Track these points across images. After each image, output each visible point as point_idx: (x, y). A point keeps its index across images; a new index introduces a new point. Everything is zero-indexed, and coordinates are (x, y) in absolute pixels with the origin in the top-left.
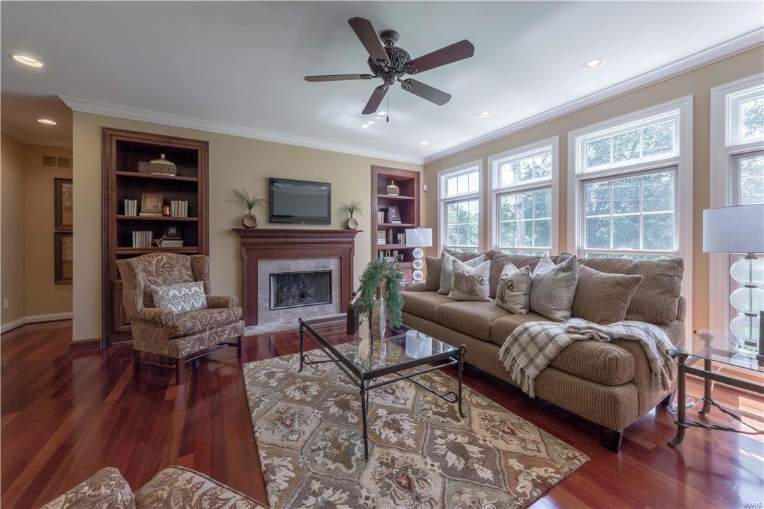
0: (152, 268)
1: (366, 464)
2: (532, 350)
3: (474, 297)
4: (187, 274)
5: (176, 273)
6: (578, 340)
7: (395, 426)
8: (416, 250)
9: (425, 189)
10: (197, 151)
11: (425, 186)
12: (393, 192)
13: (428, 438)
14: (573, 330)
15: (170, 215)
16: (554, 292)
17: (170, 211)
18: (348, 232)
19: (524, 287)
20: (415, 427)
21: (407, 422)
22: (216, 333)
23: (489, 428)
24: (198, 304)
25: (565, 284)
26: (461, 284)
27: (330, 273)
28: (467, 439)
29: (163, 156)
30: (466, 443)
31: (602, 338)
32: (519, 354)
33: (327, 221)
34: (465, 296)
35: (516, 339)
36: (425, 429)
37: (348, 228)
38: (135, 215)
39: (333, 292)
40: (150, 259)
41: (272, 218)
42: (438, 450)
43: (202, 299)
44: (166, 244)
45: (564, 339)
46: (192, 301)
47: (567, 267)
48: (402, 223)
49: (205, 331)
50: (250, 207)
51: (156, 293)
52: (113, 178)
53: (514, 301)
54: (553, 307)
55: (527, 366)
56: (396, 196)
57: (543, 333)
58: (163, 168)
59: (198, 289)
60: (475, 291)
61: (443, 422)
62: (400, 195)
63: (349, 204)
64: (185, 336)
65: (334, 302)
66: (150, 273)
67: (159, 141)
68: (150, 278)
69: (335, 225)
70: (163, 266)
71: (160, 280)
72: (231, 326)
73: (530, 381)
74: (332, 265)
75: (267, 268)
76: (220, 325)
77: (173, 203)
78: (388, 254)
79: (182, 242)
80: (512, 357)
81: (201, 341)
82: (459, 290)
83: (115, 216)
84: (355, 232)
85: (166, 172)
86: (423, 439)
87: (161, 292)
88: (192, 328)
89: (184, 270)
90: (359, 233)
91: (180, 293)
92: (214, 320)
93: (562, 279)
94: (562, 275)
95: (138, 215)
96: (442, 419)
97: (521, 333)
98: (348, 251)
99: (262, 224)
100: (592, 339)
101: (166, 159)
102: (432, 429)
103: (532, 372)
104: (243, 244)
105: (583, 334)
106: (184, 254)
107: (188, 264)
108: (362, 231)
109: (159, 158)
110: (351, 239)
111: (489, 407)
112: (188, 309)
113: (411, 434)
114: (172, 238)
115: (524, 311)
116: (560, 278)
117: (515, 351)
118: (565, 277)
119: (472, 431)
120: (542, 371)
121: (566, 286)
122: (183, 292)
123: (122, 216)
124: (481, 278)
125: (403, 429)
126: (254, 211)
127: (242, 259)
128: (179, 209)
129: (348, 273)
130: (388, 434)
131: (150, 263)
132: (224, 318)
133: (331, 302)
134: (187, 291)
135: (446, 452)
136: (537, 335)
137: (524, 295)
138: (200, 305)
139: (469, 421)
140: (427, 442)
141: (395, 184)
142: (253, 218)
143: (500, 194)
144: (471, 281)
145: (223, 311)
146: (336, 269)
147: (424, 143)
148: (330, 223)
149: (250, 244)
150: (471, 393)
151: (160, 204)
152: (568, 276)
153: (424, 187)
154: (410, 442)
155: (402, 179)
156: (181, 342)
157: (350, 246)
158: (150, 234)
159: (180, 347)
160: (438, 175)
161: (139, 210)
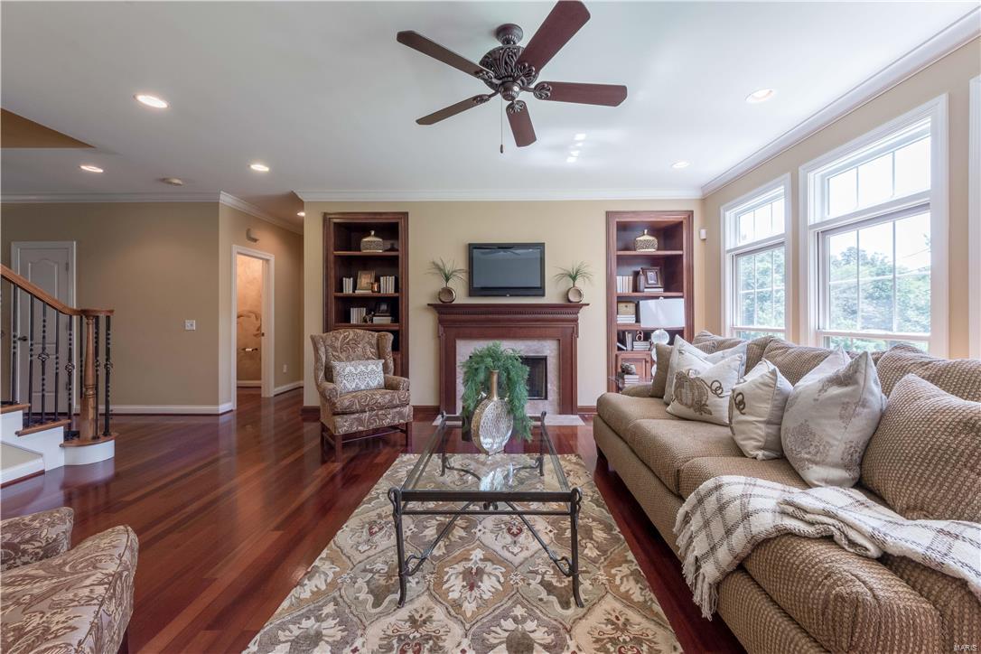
0: (338, 344)
1: (395, 610)
2: (717, 529)
3: (705, 416)
4: (370, 351)
5: (359, 350)
6: (790, 534)
7: (472, 579)
8: (657, 332)
9: (703, 237)
10: (397, 224)
11: (703, 231)
12: (648, 244)
13: (497, 612)
14: (790, 509)
15: (379, 291)
16: (812, 426)
17: (379, 287)
18: (571, 307)
19: (766, 408)
20: (497, 589)
21: (494, 578)
22: (377, 415)
23: (602, 640)
24: (374, 384)
25: (837, 411)
26: (684, 391)
27: (544, 359)
28: (549, 639)
29: (373, 233)
30: (541, 645)
31: (852, 543)
32: (700, 530)
33: (540, 291)
34: (690, 412)
35: (700, 501)
36: (506, 599)
37: (569, 301)
38: (351, 292)
39: (549, 385)
40: (338, 335)
41: (473, 292)
42: (493, 634)
43: (378, 378)
44: (377, 320)
45: (765, 522)
46: (368, 379)
47: (845, 376)
48: (665, 291)
49: (365, 412)
50: (447, 280)
51: (335, 367)
52: (332, 258)
53: (743, 433)
54: (806, 456)
55: (706, 556)
56: (652, 251)
57: (738, 502)
58: (372, 245)
59: (375, 368)
60: (705, 405)
61: (541, 600)
62: (658, 249)
63: (570, 268)
64: (344, 413)
65: (550, 398)
66: (335, 349)
67: (366, 219)
68: (334, 353)
69: (552, 296)
70: (348, 343)
71: (343, 356)
72: (395, 410)
73: (706, 586)
74: (548, 349)
75: (466, 349)
76: (382, 408)
77: (382, 278)
78: (640, 338)
79: (390, 318)
80: (690, 533)
81: (360, 421)
82: (681, 402)
83: (333, 294)
84: (579, 306)
85: (374, 248)
86: (491, 610)
87: (338, 368)
88: (348, 407)
89: (368, 347)
90: (585, 308)
91: (356, 370)
92: (374, 401)
93: (834, 401)
94: (835, 391)
95: (354, 292)
96: (544, 595)
97: (710, 493)
98: (569, 331)
99: (461, 297)
100: (828, 539)
101: (376, 235)
102: (516, 603)
103: (710, 571)
104: (441, 322)
105: (811, 524)
106: (372, 331)
107: (374, 341)
108: (588, 305)
109: (369, 235)
110: (574, 316)
111: (643, 608)
112: (363, 387)
113: (481, 598)
114: (383, 314)
115: (760, 454)
116: (831, 398)
117: (696, 522)
118: (839, 396)
119: (569, 632)
120: (727, 575)
121: (841, 417)
122: (359, 370)
123: (339, 294)
124: (717, 384)
125: (479, 587)
126: (451, 284)
127: (439, 337)
128: (387, 286)
129: (570, 362)
130: (455, 587)
131: (337, 339)
132: (387, 401)
133: (546, 398)
134: (363, 368)
135: (501, 643)
136: (728, 503)
137: (768, 423)
138: (376, 383)
139: (580, 615)
140: (490, 617)
141: (650, 234)
142: (449, 291)
143: (824, 233)
144: (699, 387)
145: (387, 393)
146: (552, 355)
147: (681, 165)
148: (543, 295)
149: (447, 321)
150: (633, 573)
151: (372, 281)
152: (845, 395)
153: (699, 233)
154: (469, 608)
155: (663, 225)
156: (338, 419)
157: (572, 325)
158: (364, 310)
159: (338, 425)
160: (722, 211)
161: (355, 288)
